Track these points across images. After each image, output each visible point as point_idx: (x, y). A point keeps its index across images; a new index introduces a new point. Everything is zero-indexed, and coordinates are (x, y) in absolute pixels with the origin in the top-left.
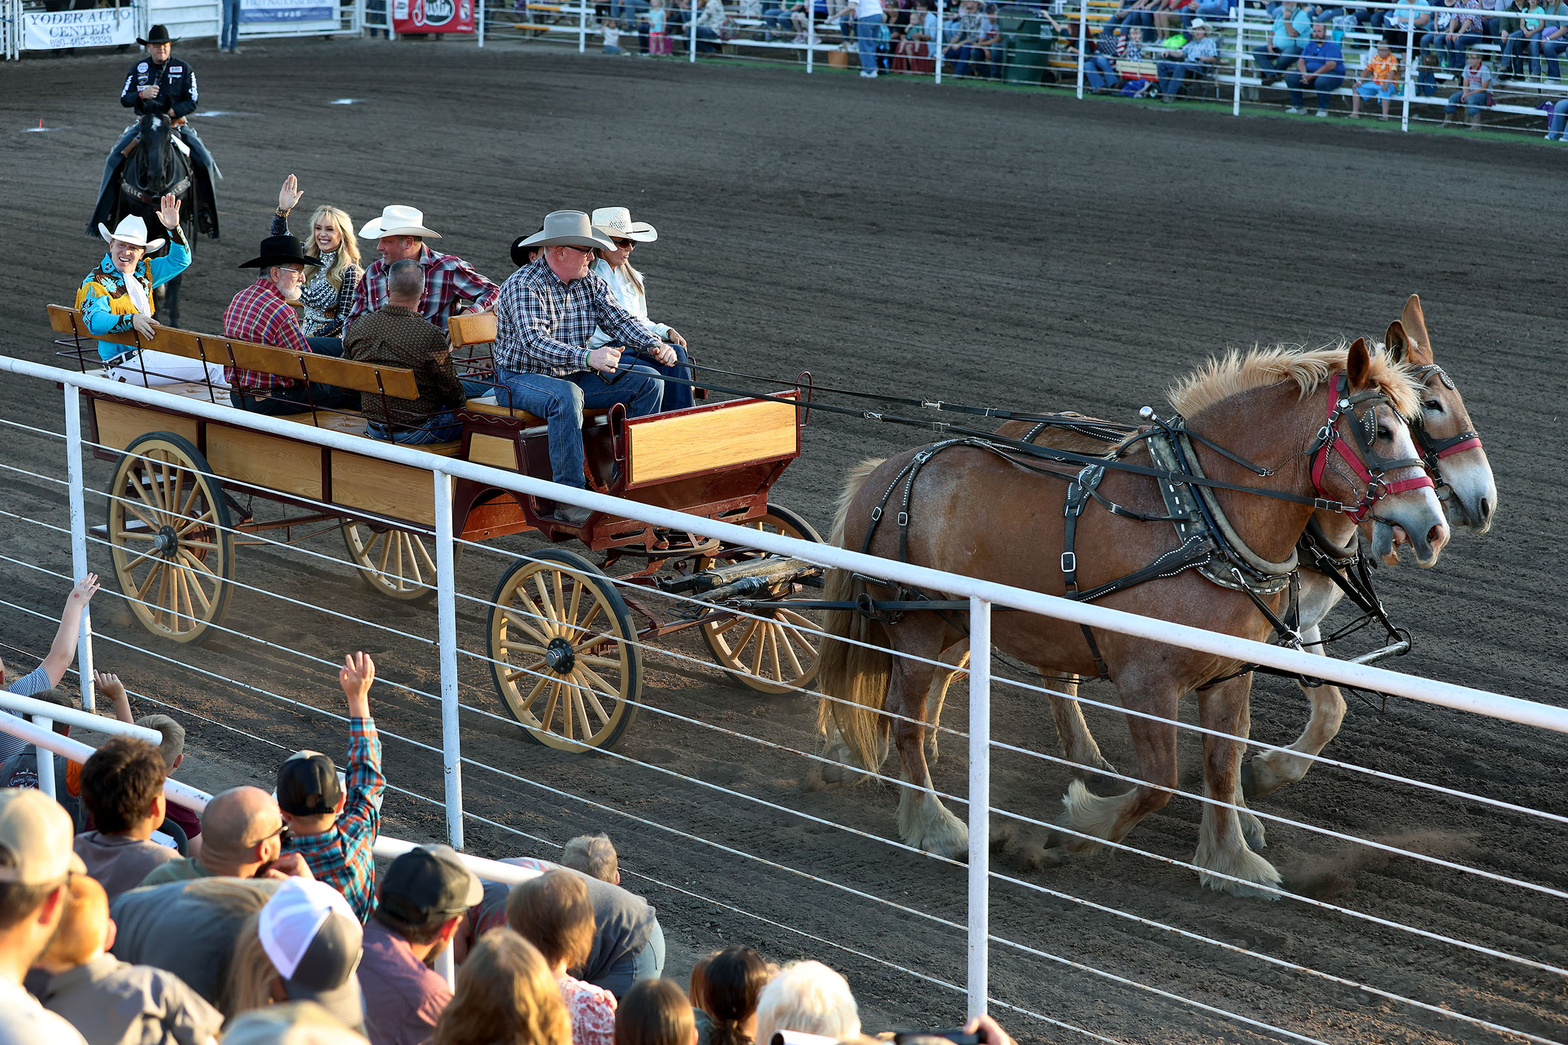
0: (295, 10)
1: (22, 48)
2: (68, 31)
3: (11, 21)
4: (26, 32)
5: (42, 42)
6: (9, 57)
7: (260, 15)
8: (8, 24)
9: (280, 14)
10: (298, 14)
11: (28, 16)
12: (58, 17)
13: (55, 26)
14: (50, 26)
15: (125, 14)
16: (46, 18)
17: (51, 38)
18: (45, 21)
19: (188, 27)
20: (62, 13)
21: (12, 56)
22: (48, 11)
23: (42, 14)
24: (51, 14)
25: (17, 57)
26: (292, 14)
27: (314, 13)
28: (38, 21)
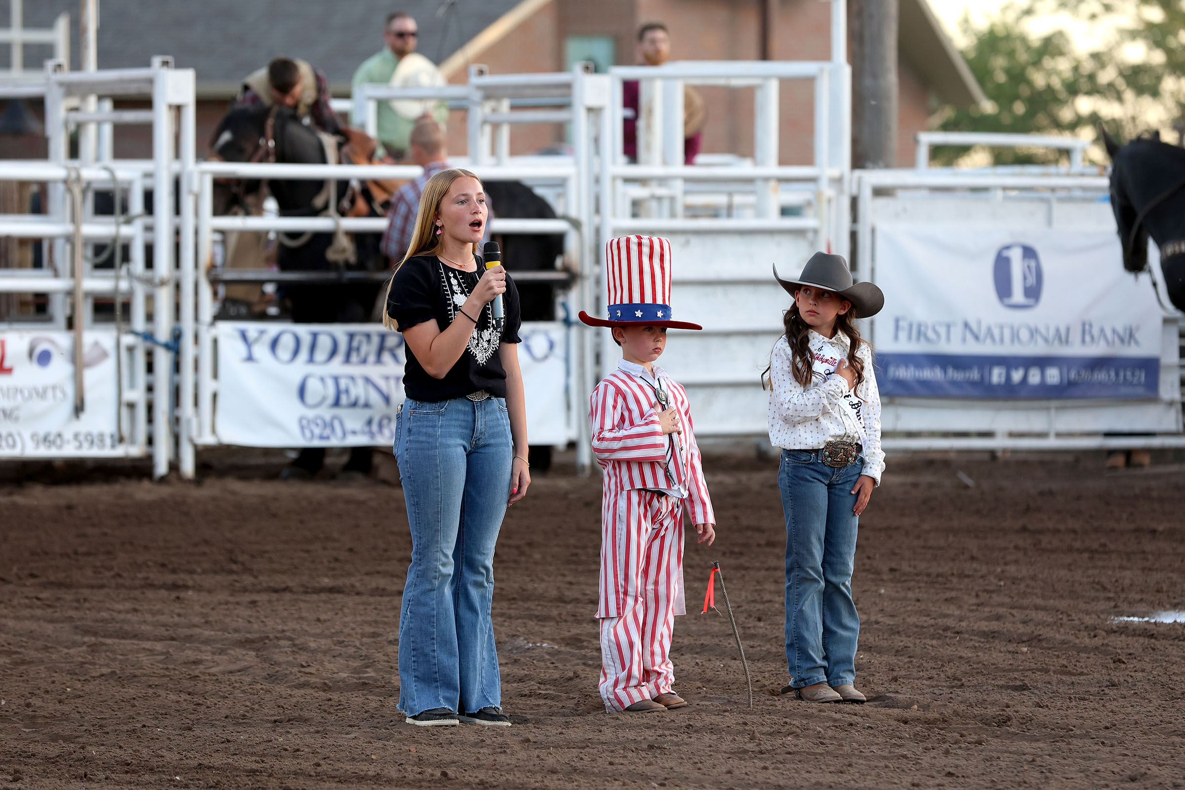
0: (1042, 362)
1: (207, 439)
2: (358, 391)
3: (175, 346)
4: (223, 386)
5: (277, 425)
6: (161, 468)
7: (933, 374)
8: (163, 360)
9: (997, 375)
10: (1053, 375)
11: (227, 330)
12: (325, 343)
13: (316, 370)
14: (299, 369)
15: (539, 344)
16: (287, 341)
17: (299, 410)
18: (285, 351)
19: (722, 400)
20: (340, 330)
21: (174, 466)
22: (299, 318)
23: (273, 329)
24: (304, 330)
25: (188, 466)
26: (1034, 377)
27: (1101, 376)
28: (261, 351)
